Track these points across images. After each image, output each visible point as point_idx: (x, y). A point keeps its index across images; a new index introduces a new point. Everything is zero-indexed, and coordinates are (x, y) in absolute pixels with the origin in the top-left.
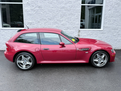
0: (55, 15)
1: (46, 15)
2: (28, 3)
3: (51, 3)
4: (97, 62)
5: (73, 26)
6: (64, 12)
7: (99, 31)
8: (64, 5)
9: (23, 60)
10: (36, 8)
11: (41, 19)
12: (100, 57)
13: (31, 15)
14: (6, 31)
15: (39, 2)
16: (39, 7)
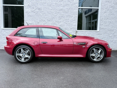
0: (53, 16)
1: (46, 17)
2: (29, 5)
3: (50, 6)
4: (94, 56)
5: (71, 27)
6: (62, 13)
7: (95, 32)
8: (62, 7)
9: (22, 53)
10: (36, 10)
11: (40, 20)
12: (97, 52)
13: (31, 16)
14: (7, 31)
15: (39, 5)
16: (39, 9)
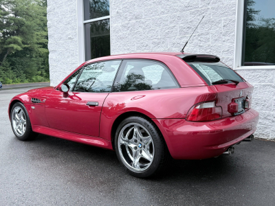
0: (167, 31)
1: (150, 35)
2: (118, 13)
6: (190, 18)
10: (131, 22)
11: (139, 45)
13: (122, 39)
15: (136, 6)
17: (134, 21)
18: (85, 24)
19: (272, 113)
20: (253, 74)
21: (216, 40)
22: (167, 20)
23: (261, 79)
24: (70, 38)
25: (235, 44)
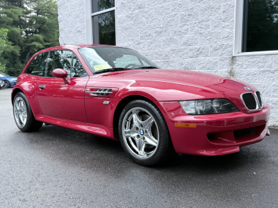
1: (152, 24)
2: (122, 3)
10: (134, 12)
11: (142, 35)
13: (126, 29)
16: (140, 8)
17: (138, 11)
18: (93, 17)
19: (271, 99)
20: (252, 60)
21: (216, 26)
22: (169, 9)
23: (260, 64)
24: (79, 31)
25: (234, 30)
